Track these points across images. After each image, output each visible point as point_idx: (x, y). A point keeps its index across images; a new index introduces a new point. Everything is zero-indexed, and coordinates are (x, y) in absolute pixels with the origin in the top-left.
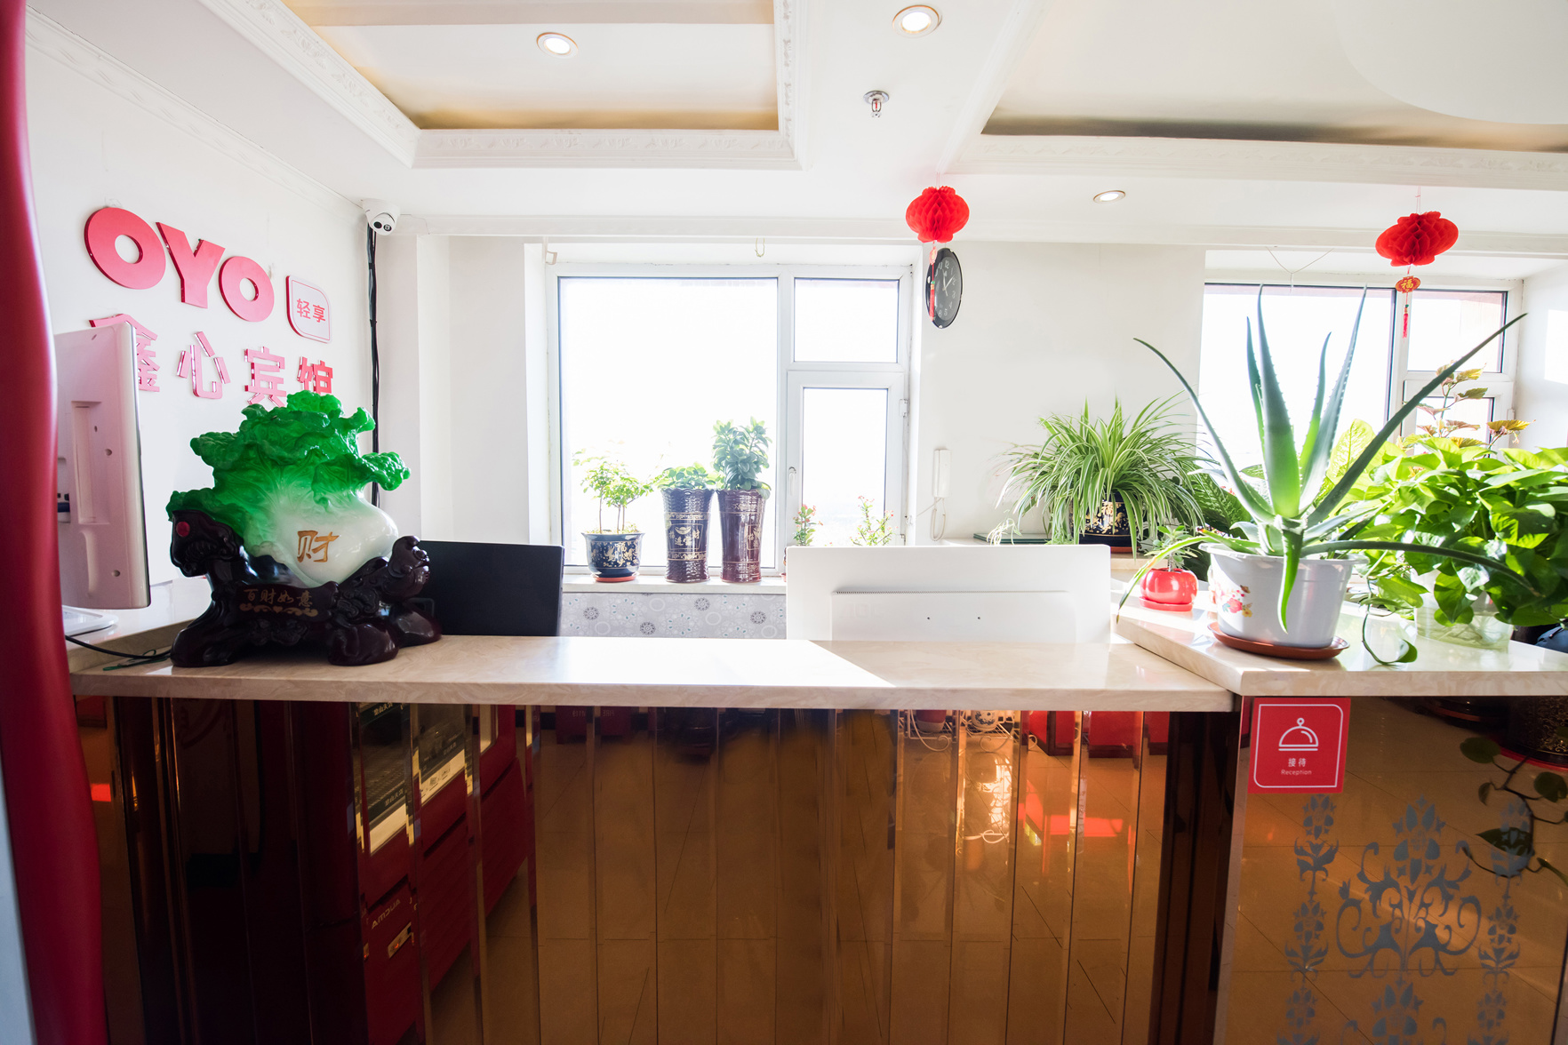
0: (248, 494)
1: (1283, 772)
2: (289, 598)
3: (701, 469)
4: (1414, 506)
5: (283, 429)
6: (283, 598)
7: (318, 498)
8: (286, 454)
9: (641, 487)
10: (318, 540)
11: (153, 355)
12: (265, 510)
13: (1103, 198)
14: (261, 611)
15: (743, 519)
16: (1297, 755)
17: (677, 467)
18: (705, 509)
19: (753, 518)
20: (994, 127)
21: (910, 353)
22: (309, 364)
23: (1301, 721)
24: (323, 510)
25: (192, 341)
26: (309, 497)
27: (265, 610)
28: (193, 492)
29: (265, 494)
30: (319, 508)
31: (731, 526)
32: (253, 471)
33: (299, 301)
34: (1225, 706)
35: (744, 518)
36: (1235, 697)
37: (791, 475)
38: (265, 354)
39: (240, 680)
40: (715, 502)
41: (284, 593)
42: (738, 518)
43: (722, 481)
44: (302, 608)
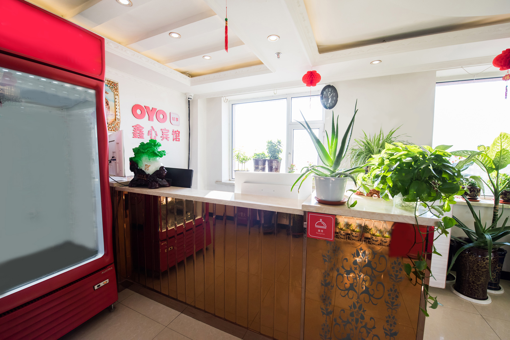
1: (317, 233)
3: (264, 153)
7: (149, 159)
8: (144, 151)
9: (248, 158)
10: (148, 166)
11: (143, 131)
12: (141, 161)
13: (374, 63)
15: (274, 167)
16: (321, 229)
17: (258, 153)
18: (264, 164)
19: (277, 167)
22: (174, 131)
23: (321, 220)
24: (149, 161)
25: (151, 128)
27: (140, 178)
28: (132, 157)
29: (141, 158)
31: (271, 169)
32: (140, 155)
33: (173, 117)
37: (289, 155)
38: (165, 130)
40: (267, 163)
42: (272, 167)
43: (269, 157)
44: (144, 178)
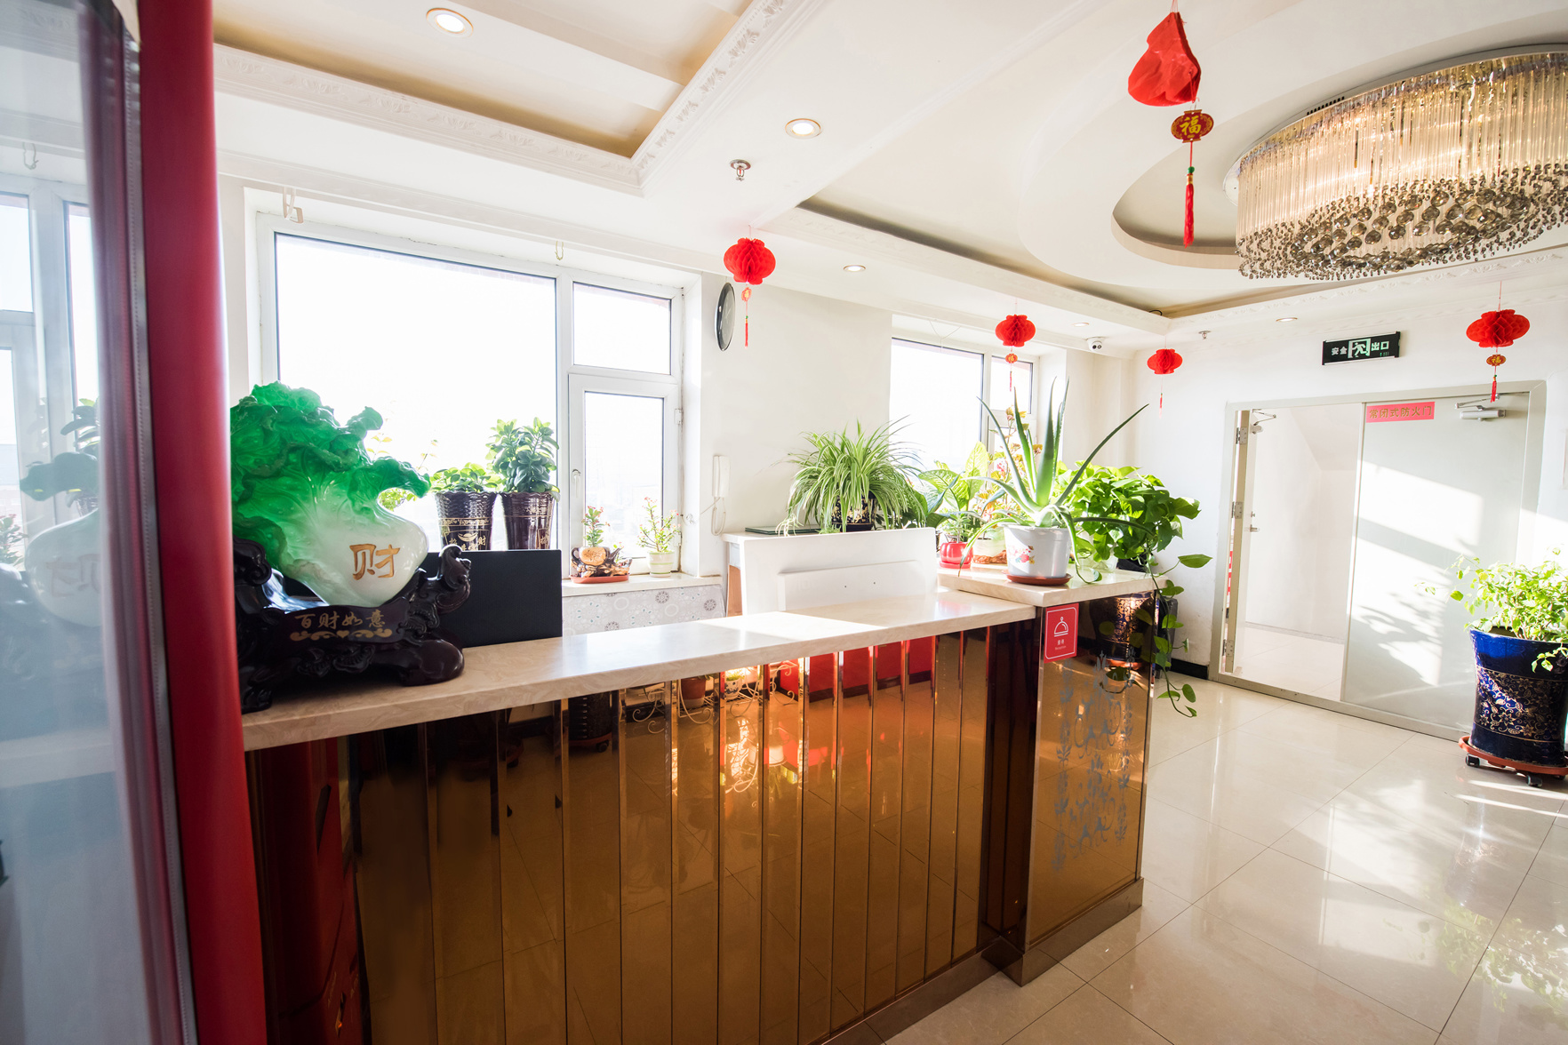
0: (274, 504)
1: (1056, 648)
2: (356, 620)
4: (1084, 498)
5: (311, 430)
6: (348, 620)
7: (357, 507)
10: (378, 553)
12: (299, 525)
13: (850, 269)
14: (321, 638)
15: (531, 523)
16: (1061, 638)
17: (451, 469)
18: (488, 513)
19: (542, 521)
20: (808, 205)
21: (683, 367)
23: (1062, 619)
24: (366, 521)
26: (347, 506)
27: (328, 637)
29: (299, 503)
30: (363, 519)
31: (520, 530)
32: (287, 478)
34: (1030, 615)
35: (533, 523)
36: (1037, 608)
37: (575, 477)
39: (329, 716)
41: (350, 615)
42: (527, 522)
43: (505, 483)
44: (373, 629)
